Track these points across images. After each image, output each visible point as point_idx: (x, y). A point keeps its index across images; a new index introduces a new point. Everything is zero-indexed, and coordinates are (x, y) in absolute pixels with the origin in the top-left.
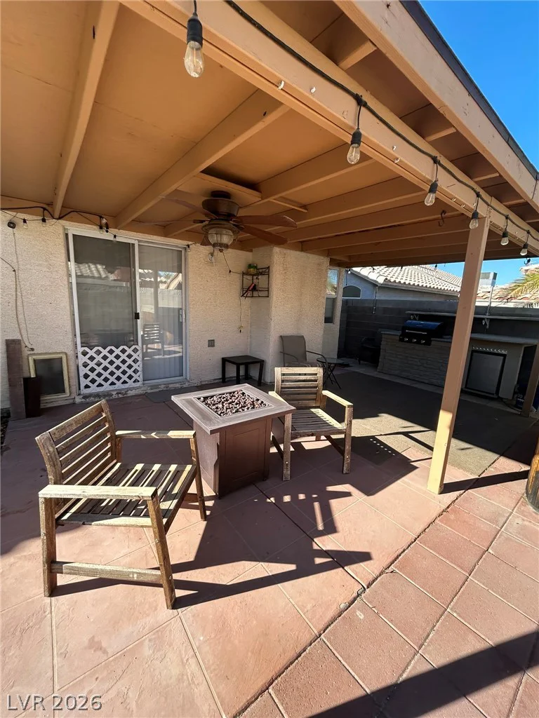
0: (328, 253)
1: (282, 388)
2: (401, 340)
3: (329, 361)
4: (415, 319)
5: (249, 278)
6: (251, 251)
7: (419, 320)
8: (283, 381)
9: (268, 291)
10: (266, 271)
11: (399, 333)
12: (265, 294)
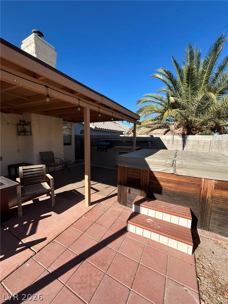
0: (60, 116)
1: (23, 176)
2: (98, 150)
3: (63, 161)
4: (103, 142)
5: (22, 126)
6: (21, 114)
7: (106, 142)
8: (23, 173)
9: (31, 132)
10: (29, 124)
11: (97, 148)
12: (30, 134)
